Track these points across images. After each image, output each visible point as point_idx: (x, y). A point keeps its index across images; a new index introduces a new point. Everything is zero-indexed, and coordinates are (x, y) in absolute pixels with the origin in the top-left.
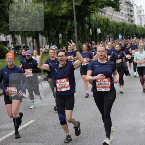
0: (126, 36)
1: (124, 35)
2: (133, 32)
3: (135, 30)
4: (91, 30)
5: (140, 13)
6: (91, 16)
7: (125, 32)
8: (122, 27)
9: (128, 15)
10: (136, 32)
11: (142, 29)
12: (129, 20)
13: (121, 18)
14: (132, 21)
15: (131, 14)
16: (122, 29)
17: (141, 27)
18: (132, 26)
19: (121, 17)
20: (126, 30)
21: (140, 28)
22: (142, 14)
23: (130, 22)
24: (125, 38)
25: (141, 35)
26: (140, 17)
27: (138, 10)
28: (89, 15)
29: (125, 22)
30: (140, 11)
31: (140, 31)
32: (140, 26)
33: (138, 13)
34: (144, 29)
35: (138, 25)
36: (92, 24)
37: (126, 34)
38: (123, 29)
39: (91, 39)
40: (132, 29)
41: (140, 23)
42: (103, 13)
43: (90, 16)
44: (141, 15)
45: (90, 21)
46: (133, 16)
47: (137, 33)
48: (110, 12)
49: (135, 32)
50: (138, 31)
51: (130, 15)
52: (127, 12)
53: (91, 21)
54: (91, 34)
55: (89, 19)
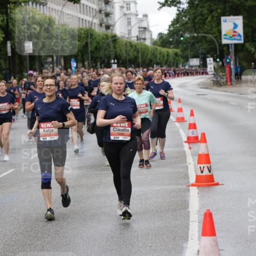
0: (91, 60)
1: (88, 58)
2: (109, 52)
3: (115, 47)
4: (9, 45)
5: (128, 9)
6: (11, 12)
7: (91, 52)
8: (85, 41)
9: (100, 11)
10: (118, 54)
11: (131, 45)
12: (101, 25)
13: (82, 19)
14: (108, 27)
15: (106, 10)
16: (84, 43)
17: (129, 40)
18: (107, 39)
19: (82, 16)
20: (93, 48)
21: (126, 44)
22: (133, 10)
23: (104, 29)
24: (91, 65)
25: (129, 60)
26: (129, 16)
27: (124, 2)
28: (7, 8)
29: (91, 29)
30: (128, 4)
31: (126, 51)
32: (126, 39)
33: (122, 7)
34: (135, 46)
35: (123, 37)
36: (11, 30)
37: (92, 57)
38: (87, 43)
39: (8, 67)
40: (108, 45)
41: (127, 32)
42: (40, 5)
43: (9, 11)
44: (131, 14)
45: (7, 22)
46: (110, 15)
47: (120, 55)
48: (58, 5)
49: (114, 53)
50: (121, 51)
51: (103, 12)
52: (98, 5)
53: (10, 24)
54: (10, 54)
55: (5, 18)
